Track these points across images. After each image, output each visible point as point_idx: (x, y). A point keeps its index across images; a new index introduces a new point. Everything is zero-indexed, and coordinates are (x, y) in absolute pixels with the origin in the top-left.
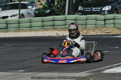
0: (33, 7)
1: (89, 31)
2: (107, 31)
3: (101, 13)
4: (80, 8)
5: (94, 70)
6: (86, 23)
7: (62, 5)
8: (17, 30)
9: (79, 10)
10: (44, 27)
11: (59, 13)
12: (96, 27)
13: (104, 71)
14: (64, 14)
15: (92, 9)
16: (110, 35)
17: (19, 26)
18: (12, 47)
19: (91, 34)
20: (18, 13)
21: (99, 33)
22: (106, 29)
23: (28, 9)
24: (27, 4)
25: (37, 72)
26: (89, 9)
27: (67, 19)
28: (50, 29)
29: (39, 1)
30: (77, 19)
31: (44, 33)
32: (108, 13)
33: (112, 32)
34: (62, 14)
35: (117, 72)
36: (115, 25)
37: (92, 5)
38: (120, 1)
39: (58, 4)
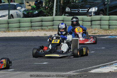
0: (22, 8)
2: (93, 32)
3: (88, 14)
4: (68, 9)
5: (81, 70)
7: (50, 6)
8: (6, 30)
9: (67, 11)
10: (32, 28)
11: (47, 14)
13: (90, 71)
16: (97, 36)
17: (8, 26)
18: (2, 46)
20: (8, 14)
22: (93, 30)
23: (18, 10)
24: (16, 4)
25: (25, 71)
26: (76, 11)
27: (54, 20)
28: (39, 30)
29: (27, 2)
30: (64, 20)
31: (33, 34)
32: (94, 14)
33: (98, 33)
34: (50, 15)
35: (103, 72)
36: (101, 26)
37: (79, 6)
38: (106, 3)
39: (46, 5)
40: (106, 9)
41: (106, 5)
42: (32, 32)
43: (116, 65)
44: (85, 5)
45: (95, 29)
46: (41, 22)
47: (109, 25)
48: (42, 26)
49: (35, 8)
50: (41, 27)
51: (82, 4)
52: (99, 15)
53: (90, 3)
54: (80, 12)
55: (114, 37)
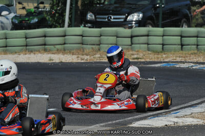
0: (10, 13)
1: (104, 56)
2: (135, 56)
3: (125, 25)
4: (90, 16)
5: (114, 122)
6: (100, 41)
7: (59, 10)
9: (88, 19)
10: (28, 47)
13: (131, 123)
14: (62, 25)
15: (109, 18)
16: (141, 63)
22: (134, 52)
23: (3, 16)
26: (106, 18)
27: (67, 34)
28: (39, 51)
29: (19, 3)
30: (84, 35)
31: (29, 58)
32: (137, 25)
33: (143, 58)
34: (59, 26)
35: (153, 127)
36: (149, 46)
37: (109, 11)
38: (158, 5)
39: (52, 8)
40: (157, 15)
41: (158, 9)
42: (27, 55)
43: (175, 115)
44: (120, 9)
45: (138, 51)
46: (44, 38)
47: (163, 45)
48: (45, 45)
49: (33, 13)
50: (43, 46)
51: (116, 7)
52: (144, 26)
53: (129, 6)
54: (112, 20)
55: (171, 66)
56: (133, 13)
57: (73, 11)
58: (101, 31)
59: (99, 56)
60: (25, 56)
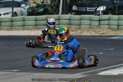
0: (26, 5)
1: (83, 32)
2: (101, 32)
3: (96, 13)
4: (74, 8)
5: (89, 72)
6: (80, 23)
7: (56, 4)
8: (10, 28)
9: (73, 10)
10: (37, 26)
11: (53, 12)
12: (91, 28)
13: (99, 73)
14: (57, 13)
15: (86, 9)
16: (105, 36)
17: (12, 24)
18: (5, 45)
19: (85, 35)
20: (12, 11)
21: (93, 34)
22: (101, 30)
23: (22, 7)
24: (20, 2)
25: (31, 72)
26: (84, 9)
27: (61, 18)
30: (71, 19)
31: (38, 33)
32: (103, 13)
33: (106, 34)
34: (56, 14)
35: (112, 75)
36: (110, 26)
37: (86, 5)
38: (115, 2)
39: (52, 3)
40: (115, 8)
41: (115, 4)
42: (36, 31)
44: (92, 3)
47: (118, 25)
49: (40, 6)
51: (90, 3)
52: (107, 14)
53: (98, 2)
54: (88, 10)
56: (101, 6)
57: (65, 5)
58: (81, 17)
59: (80, 32)
60: (35, 31)
